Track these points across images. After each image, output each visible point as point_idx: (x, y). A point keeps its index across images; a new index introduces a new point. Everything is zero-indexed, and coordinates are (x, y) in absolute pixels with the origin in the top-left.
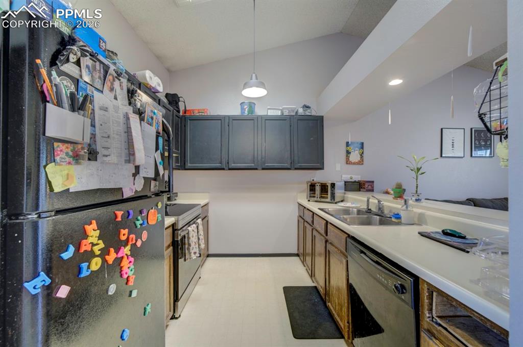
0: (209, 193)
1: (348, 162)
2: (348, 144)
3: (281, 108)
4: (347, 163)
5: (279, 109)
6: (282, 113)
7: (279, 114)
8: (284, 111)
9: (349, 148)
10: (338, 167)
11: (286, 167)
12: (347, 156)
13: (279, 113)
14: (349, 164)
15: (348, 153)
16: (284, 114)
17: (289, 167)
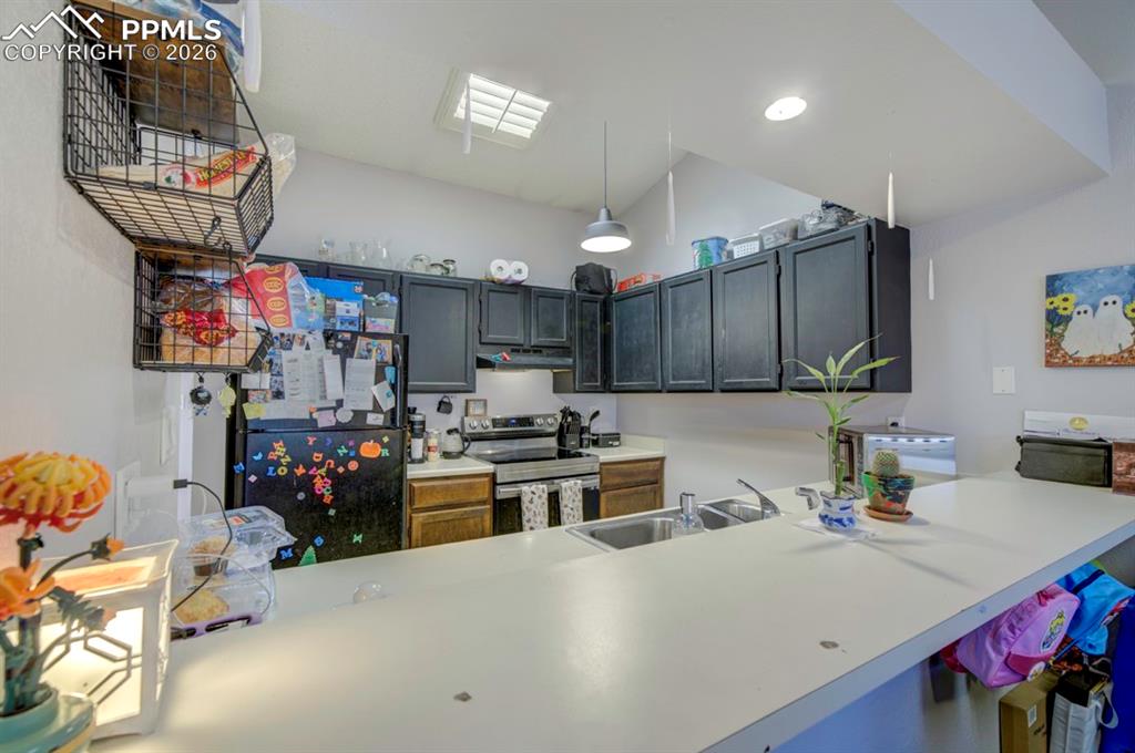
0: (665, 437)
1: (1056, 357)
2: (1053, 284)
3: (756, 235)
4: (1048, 364)
5: (754, 239)
6: (762, 245)
7: (757, 250)
8: (765, 238)
9: (1058, 301)
10: (1004, 380)
11: (765, 386)
12: (1050, 333)
13: (754, 248)
14: (1064, 364)
15: (1055, 319)
16: (767, 247)
17: (775, 385)
